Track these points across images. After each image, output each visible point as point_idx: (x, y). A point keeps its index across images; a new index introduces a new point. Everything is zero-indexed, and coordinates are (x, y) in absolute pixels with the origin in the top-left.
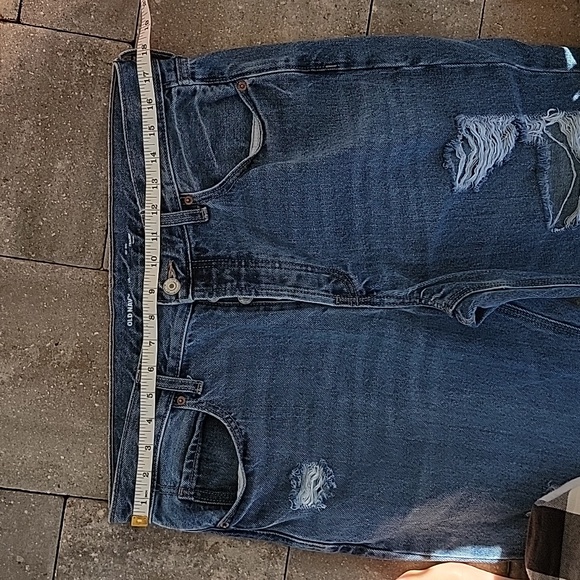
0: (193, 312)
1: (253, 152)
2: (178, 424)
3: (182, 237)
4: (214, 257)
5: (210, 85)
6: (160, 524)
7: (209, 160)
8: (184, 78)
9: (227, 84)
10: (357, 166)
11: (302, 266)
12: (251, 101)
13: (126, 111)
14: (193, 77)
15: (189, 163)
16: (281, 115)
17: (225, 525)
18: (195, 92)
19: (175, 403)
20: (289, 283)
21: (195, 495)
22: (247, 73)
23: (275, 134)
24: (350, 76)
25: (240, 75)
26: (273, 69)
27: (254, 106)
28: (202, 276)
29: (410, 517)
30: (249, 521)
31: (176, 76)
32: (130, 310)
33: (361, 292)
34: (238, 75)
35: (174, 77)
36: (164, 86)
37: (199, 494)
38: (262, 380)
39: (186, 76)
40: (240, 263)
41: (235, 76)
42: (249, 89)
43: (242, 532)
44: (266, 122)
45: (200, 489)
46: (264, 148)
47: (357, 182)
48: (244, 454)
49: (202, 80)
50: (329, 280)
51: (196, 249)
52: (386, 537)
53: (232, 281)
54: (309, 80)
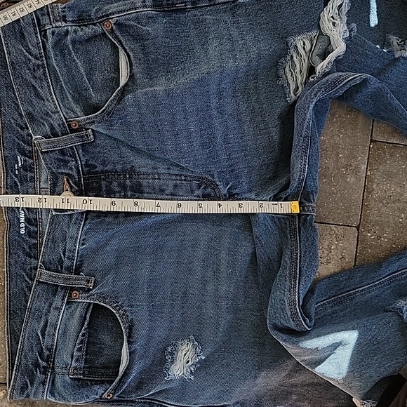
0: (86, 219)
1: (123, 81)
2: (72, 315)
3: (73, 156)
4: (102, 172)
5: (80, 26)
6: (53, 400)
7: (87, 90)
8: (57, 21)
9: (95, 24)
10: (213, 88)
11: (176, 175)
12: (116, 38)
13: (9, 53)
14: (64, 19)
15: (70, 93)
16: (143, 48)
17: (109, 396)
18: (67, 32)
19: (70, 296)
20: (167, 192)
21: (84, 373)
22: (110, 14)
23: (140, 64)
24: (197, 12)
25: (105, 16)
26: (133, 9)
27: (120, 41)
28: (93, 188)
29: (260, 380)
30: (129, 391)
31: (50, 18)
32: (22, 220)
33: (225, 195)
34: (103, 17)
35: (48, 20)
36: (40, 29)
37: (86, 372)
38: (144, 273)
39: (58, 18)
40: (125, 176)
41: (101, 17)
42: (114, 27)
43: (123, 401)
44: (131, 54)
45: (88, 368)
46: (132, 77)
47: (214, 102)
48: (129, 336)
49: (73, 22)
50: (199, 186)
51: (87, 165)
52: (241, 398)
53: (120, 192)
54: (164, 17)
